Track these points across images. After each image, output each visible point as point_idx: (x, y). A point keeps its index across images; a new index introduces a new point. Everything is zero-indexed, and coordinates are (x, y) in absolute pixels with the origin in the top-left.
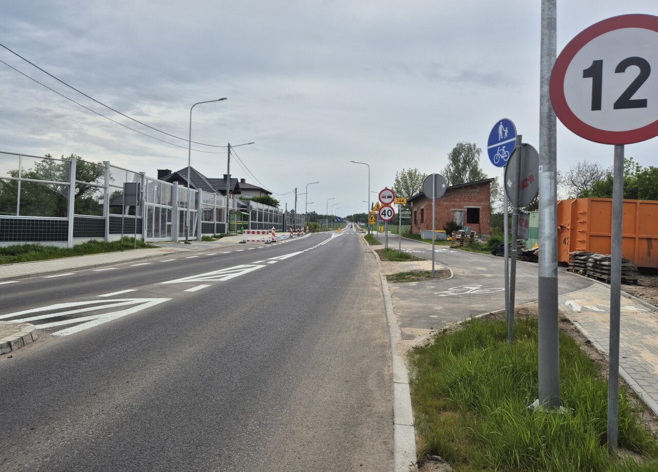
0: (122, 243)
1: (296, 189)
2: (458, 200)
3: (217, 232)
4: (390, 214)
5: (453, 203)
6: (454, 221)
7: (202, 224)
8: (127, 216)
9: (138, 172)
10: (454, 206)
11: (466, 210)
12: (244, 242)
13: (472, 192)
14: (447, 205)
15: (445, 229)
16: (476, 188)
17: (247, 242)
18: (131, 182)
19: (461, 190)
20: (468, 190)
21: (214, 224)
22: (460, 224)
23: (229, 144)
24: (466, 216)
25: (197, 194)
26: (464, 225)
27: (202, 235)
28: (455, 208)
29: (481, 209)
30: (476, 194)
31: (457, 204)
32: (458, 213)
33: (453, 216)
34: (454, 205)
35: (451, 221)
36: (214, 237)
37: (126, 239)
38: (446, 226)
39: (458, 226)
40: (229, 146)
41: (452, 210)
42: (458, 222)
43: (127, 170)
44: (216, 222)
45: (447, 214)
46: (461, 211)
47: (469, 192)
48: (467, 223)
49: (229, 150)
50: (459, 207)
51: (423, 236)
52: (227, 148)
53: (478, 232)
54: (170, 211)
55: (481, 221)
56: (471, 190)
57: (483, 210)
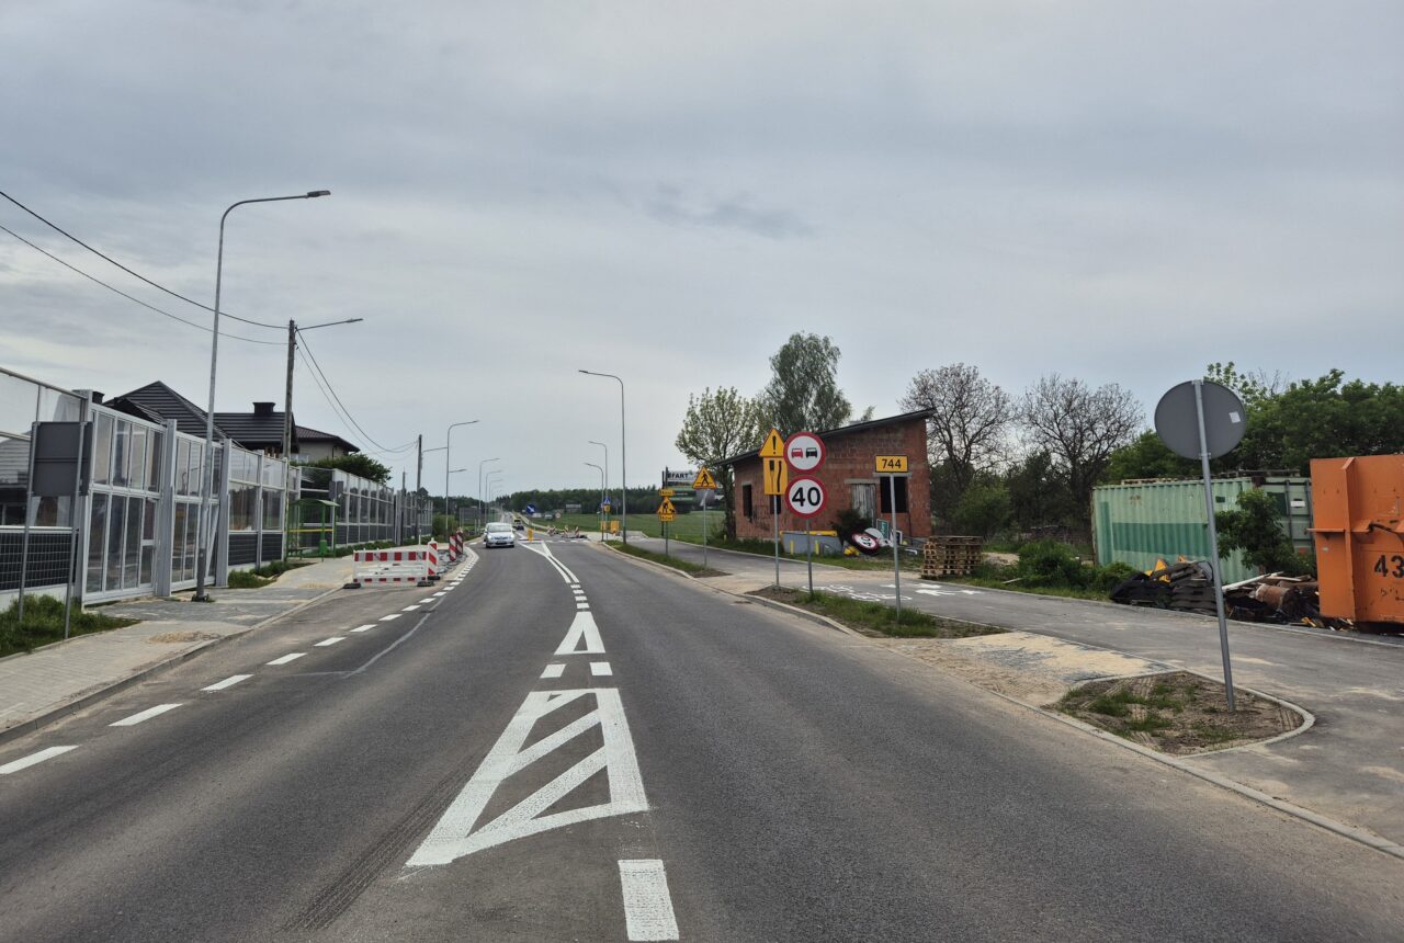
0: (21, 621)
1: (420, 439)
2: (859, 458)
3: (264, 560)
4: (814, 500)
5: (849, 466)
6: (855, 507)
7: (232, 537)
8: (33, 528)
9: (69, 389)
10: (852, 474)
11: (878, 482)
12: (356, 585)
13: (888, 440)
14: (836, 470)
15: (834, 529)
16: (896, 431)
17: (363, 584)
18: (50, 419)
19: (865, 436)
20: (879, 436)
21: (256, 537)
22: (868, 514)
23: (292, 322)
24: (879, 494)
25: (221, 453)
26: (876, 516)
27: (229, 570)
28: (853, 477)
29: (910, 478)
30: (896, 444)
31: (858, 467)
32: (861, 489)
33: (851, 496)
34: (851, 471)
35: (848, 507)
36: (258, 572)
37: (29, 606)
38: (835, 521)
39: (863, 520)
40: (292, 328)
41: (848, 481)
42: (863, 511)
43: (39, 384)
44: (263, 532)
45: (838, 491)
46: (868, 485)
47: (881, 440)
48: (882, 512)
49: (292, 337)
50: (863, 474)
51: (791, 547)
52: (287, 334)
53: (908, 532)
54: (150, 505)
55: (911, 506)
56: (885, 437)
57: (915, 481)
